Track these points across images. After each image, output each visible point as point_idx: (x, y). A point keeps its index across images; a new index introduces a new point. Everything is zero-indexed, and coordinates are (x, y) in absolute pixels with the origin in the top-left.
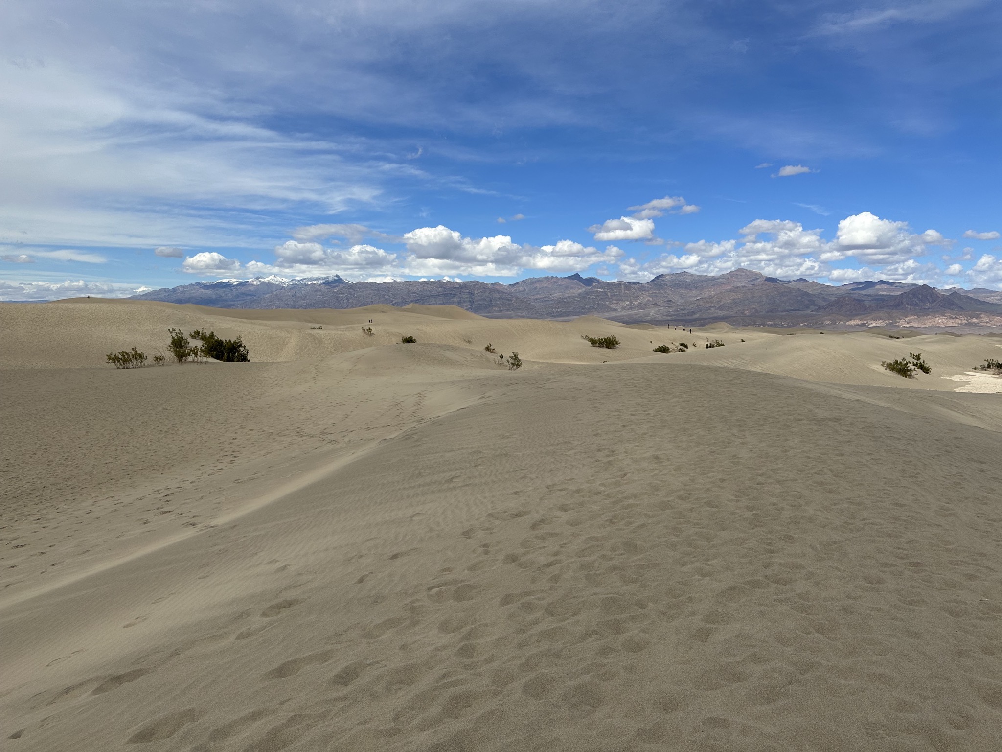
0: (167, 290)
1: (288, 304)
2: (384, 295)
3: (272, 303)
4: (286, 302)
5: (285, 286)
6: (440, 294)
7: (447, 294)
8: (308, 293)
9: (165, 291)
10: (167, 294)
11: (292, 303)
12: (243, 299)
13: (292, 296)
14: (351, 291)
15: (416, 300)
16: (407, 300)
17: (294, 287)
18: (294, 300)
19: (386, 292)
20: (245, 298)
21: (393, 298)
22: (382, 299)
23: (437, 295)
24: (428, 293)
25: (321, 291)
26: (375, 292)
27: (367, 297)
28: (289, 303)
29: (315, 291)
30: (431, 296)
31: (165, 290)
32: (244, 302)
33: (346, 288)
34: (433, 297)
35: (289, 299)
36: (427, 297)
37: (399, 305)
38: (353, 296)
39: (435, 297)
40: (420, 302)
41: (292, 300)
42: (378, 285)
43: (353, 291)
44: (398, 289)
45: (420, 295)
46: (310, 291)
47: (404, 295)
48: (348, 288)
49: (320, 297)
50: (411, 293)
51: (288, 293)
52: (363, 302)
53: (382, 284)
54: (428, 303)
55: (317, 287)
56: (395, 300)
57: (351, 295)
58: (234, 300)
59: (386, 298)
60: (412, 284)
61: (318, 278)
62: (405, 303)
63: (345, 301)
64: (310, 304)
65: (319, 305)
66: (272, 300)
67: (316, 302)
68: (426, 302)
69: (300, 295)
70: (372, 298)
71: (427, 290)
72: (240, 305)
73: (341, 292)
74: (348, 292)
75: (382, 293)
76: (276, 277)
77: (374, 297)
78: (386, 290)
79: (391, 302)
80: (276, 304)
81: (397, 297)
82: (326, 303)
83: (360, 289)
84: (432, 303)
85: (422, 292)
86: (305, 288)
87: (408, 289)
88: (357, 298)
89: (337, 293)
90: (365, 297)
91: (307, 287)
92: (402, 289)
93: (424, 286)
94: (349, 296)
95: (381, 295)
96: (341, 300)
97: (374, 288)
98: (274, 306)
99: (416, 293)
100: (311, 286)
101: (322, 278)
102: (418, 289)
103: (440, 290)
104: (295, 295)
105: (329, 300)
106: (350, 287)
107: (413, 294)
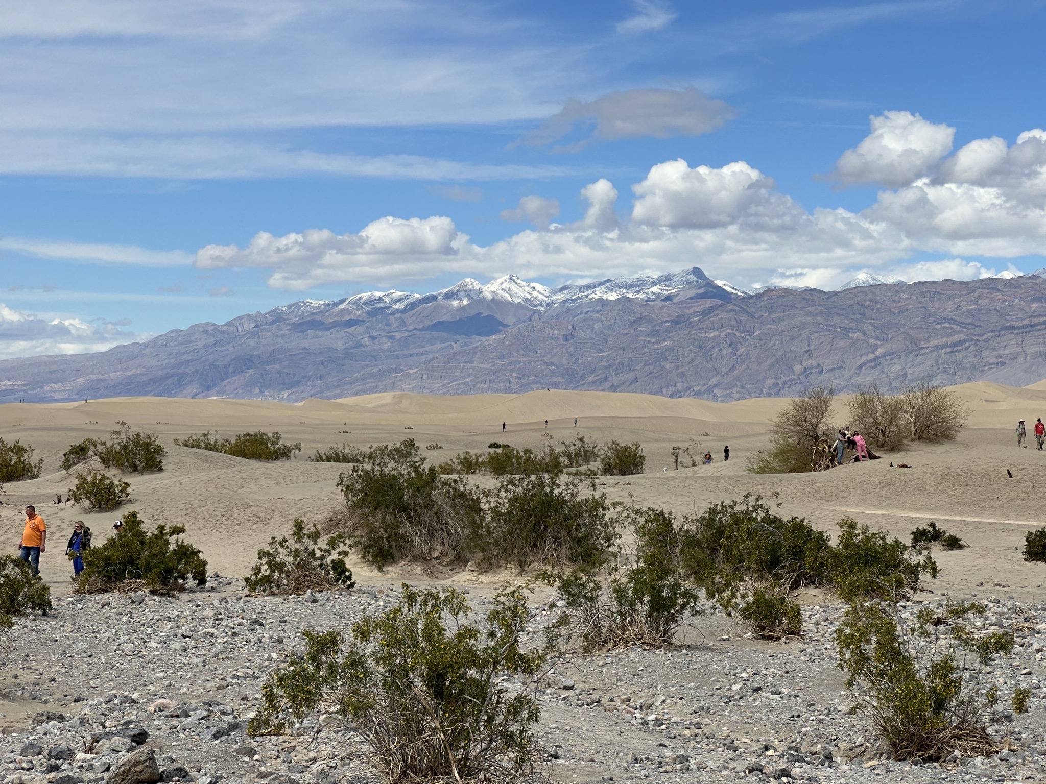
0: (210, 328)
1: (552, 364)
2: (849, 330)
4: (546, 359)
5: (540, 308)
6: (1036, 320)
8: (610, 327)
9: (206, 332)
10: (212, 340)
11: (565, 362)
12: (422, 350)
13: (566, 339)
14: (744, 318)
15: (954, 345)
16: (923, 345)
17: (567, 310)
18: (571, 349)
19: (856, 320)
20: (428, 348)
21: (877, 338)
22: (841, 343)
23: (1025, 326)
24: (995, 319)
25: (650, 320)
26: (820, 319)
27: (792, 339)
28: (555, 360)
29: (634, 322)
30: (1006, 328)
31: (208, 330)
32: (423, 359)
33: (727, 311)
34: (1012, 333)
35: (556, 348)
36: (992, 331)
37: (895, 361)
38: (750, 335)
39: (1020, 331)
40: (967, 348)
41: (565, 351)
42: (827, 298)
43: (747, 320)
44: (892, 310)
45: (965, 327)
46: (617, 321)
47: (912, 328)
48: (734, 311)
49: (649, 342)
50: (935, 321)
51: (552, 328)
52: (780, 353)
53: (842, 295)
54: (995, 353)
55: (639, 309)
56: (882, 345)
57: (742, 333)
58: (396, 353)
59: (852, 338)
60: (938, 293)
61: (638, 281)
62: (917, 352)
63: (724, 352)
64: (619, 363)
65: (645, 365)
66: (507, 351)
67: (638, 356)
68: (986, 349)
69: (588, 337)
70: (809, 339)
71: (991, 308)
72: (416, 370)
73: (713, 323)
74: (733, 322)
75: (842, 325)
76: (514, 280)
77: (816, 335)
78: (854, 314)
79: (869, 352)
80: (519, 363)
81: (890, 336)
82: (667, 360)
83: (770, 313)
84: (1007, 351)
85: (973, 316)
86: (601, 315)
87: (925, 308)
88: (761, 340)
89: (701, 325)
90: (788, 338)
91: (609, 311)
92: (907, 309)
93: (979, 297)
94: (738, 334)
95: (839, 330)
96: (713, 347)
97: (814, 308)
98: (512, 372)
99: (952, 319)
100: (620, 307)
101: (651, 280)
102: (960, 306)
103: (1033, 309)
104: (573, 336)
105: (676, 348)
106: (741, 307)
107: (941, 323)
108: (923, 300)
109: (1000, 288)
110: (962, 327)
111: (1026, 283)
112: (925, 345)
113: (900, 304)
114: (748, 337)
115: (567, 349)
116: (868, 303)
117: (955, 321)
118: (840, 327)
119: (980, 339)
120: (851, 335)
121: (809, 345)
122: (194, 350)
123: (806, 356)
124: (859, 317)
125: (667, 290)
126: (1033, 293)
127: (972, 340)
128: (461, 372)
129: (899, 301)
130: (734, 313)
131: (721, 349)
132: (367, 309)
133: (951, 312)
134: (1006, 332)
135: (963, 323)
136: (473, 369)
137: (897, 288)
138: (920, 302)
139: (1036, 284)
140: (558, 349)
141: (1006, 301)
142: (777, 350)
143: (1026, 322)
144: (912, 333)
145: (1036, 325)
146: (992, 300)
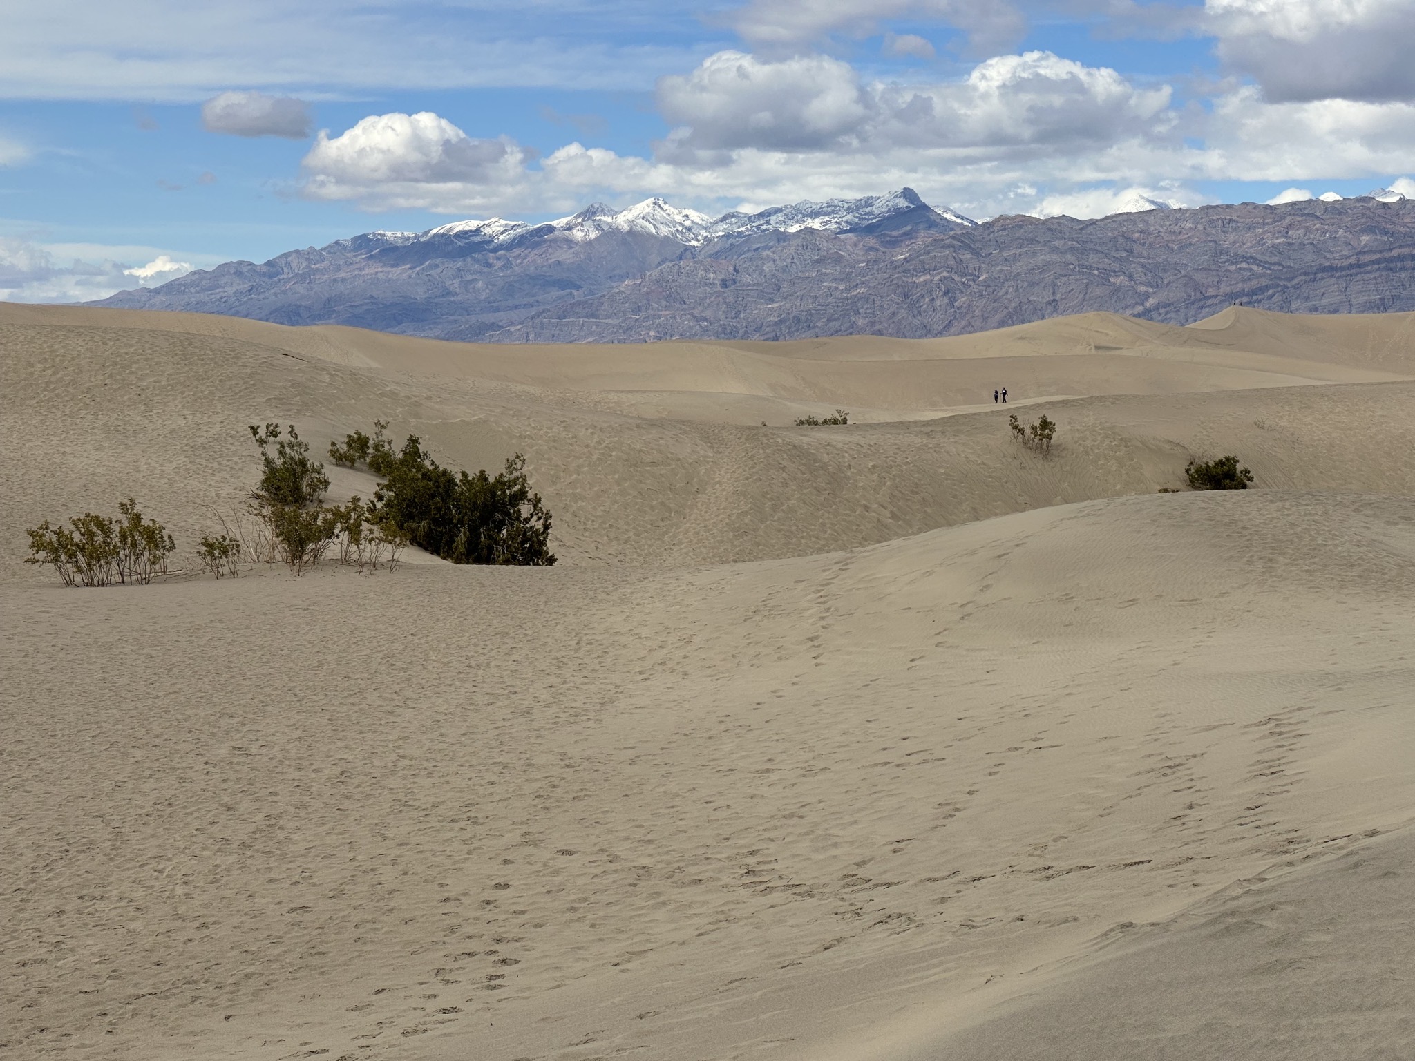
0: (245, 269)
1: (705, 319)
2: (1109, 272)
3: (643, 314)
4: (696, 312)
5: (694, 243)
6: (1366, 258)
7: (1401, 258)
8: (785, 269)
9: (239, 274)
10: (247, 286)
12: (532, 300)
13: (724, 284)
14: (966, 256)
15: (1254, 292)
16: (1211, 292)
17: (730, 247)
18: (731, 299)
19: (1120, 260)
20: (540, 298)
21: (1149, 284)
22: (1099, 291)
23: (1351, 266)
24: (1310, 257)
25: (838, 260)
26: (1069, 257)
27: (1032, 285)
28: (708, 313)
29: (817, 261)
30: (1323, 269)
31: (239, 270)
32: (533, 312)
33: (942, 247)
34: (1332, 276)
35: (710, 297)
36: (1305, 274)
37: (1172, 315)
38: (974, 280)
39: (1343, 273)
40: (1270, 297)
41: (722, 301)
42: (1081, 229)
43: (971, 259)
44: (1170, 245)
45: (1269, 269)
46: (795, 260)
47: (1196, 270)
48: (953, 246)
49: (836, 288)
50: (1228, 260)
51: (706, 270)
52: (1013, 305)
53: (1102, 224)
54: (1309, 304)
55: (825, 244)
56: (1154, 293)
57: (962, 276)
58: (495, 305)
59: (1114, 284)
60: (1234, 221)
61: (828, 207)
62: (1202, 303)
63: (938, 303)
64: (794, 318)
65: (829, 320)
66: (645, 301)
67: (819, 307)
68: (1297, 298)
69: (755, 281)
70: (1054, 285)
71: (1306, 242)
72: (519, 327)
73: (922, 263)
74: (951, 263)
75: (1101, 266)
76: (659, 206)
77: (1065, 279)
78: (1117, 250)
79: (1136, 303)
80: (660, 316)
81: (1166, 281)
82: (859, 313)
83: (1002, 249)
84: (1325, 301)
85: (1281, 253)
86: (774, 252)
87: (1215, 242)
88: (989, 286)
89: (907, 266)
90: (1025, 284)
91: (785, 247)
92: (1190, 244)
93: (1290, 226)
94: (957, 278)
95: (1096, 272)
96: (923, 296)
97: (1062, 242)
98: (650, 330)
99: (1251, 257)
100: (799, 241)
101: (846, 205)
102: (1263, 239)
103: (1363, 243)
104: (734, 281)
105: (872, 297)
106: (962, 242)
107: (1237, 263)
108: (1213, 232)
109: (1318, 214)
110: (1266, 268)
111: (1355, 207)
112: (1213, 294)
113: (1181, 237)
114: (971, 283)
115: (724, 298)
116: (1137, 235)
117: (1256, 259)
118: (1098, 269)
119: (1289, 285)
120: (1112, 280)
121: (1054, 293)
122: (222, 298)
123: (1050, 308)
124: (1124, 254)
125: (868, 220)
126: (1363, 220)
127: (1278, 286)
128: (581, 329)
129: (1180, 233)
130: (952, 249)
131: (933, 299)
132: (459, 243)
133: (1251, 247)
134: (1325, 275)
135: (1266, 262)
136: (597, 326)
137: (1178, 215)
138: (1208, 234)
139: (1368, 209)
140: (713, 299)
141: (1325, 232)
142: (1010, 301)
143: (1352, 261)
144: (1196, 276)
145: (1366, 264)
146: (1307, 230)
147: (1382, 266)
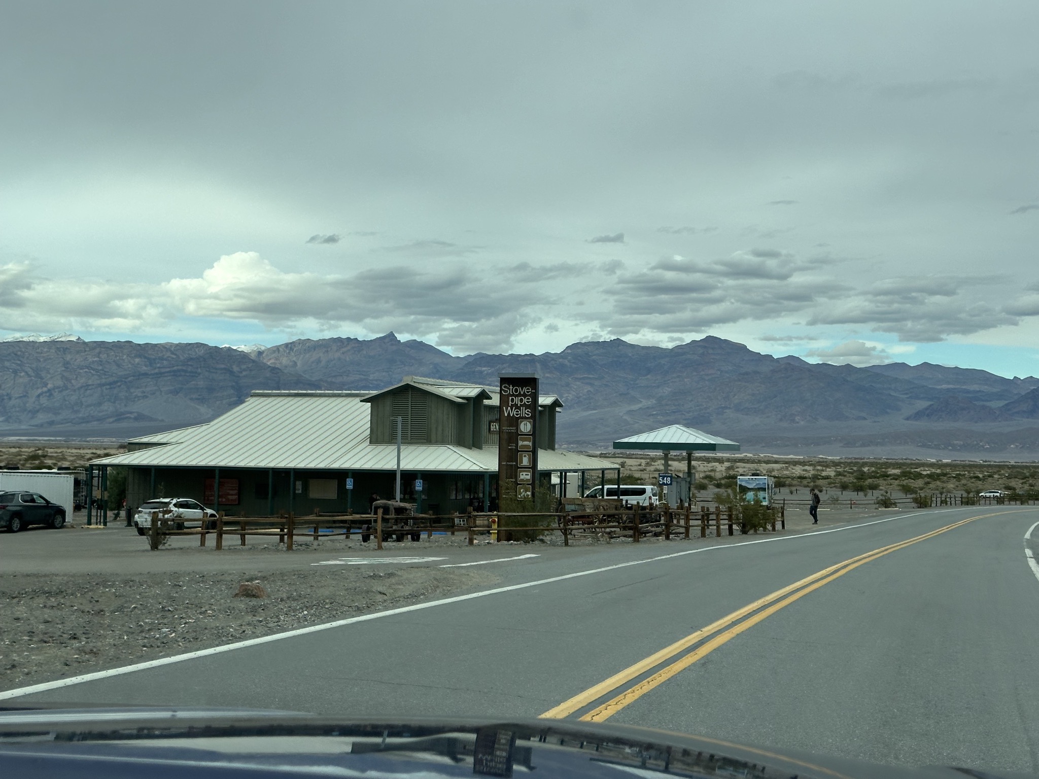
102: (87, 358)
119: (126, 380)
127: (122, 381)
146: (108, 354)
147: (172, 374)
